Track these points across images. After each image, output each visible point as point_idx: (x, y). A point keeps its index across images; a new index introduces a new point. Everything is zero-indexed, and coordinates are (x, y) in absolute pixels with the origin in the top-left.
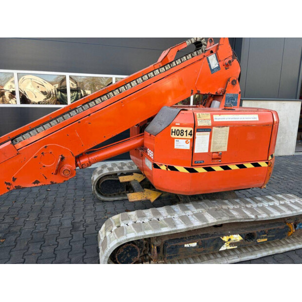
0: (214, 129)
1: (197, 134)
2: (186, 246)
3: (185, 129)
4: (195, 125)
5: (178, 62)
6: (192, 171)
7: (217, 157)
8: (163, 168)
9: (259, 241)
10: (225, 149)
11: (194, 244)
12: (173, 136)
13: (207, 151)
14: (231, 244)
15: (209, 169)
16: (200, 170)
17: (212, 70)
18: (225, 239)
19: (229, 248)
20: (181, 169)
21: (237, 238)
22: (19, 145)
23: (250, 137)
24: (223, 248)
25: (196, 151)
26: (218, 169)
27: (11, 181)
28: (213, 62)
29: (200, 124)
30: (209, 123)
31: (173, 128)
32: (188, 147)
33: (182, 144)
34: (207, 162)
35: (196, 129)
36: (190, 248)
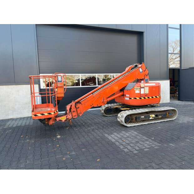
0: (145, 87)
1: (141, 89)
2: (142, 117)
3: (138, 88)
4: (140, 87)
5: (132, 71)
6: (140, 98)
7: (146, 95)
8: (133, 98)
9: (159, 117)
10: (148, 93)
11: (143, 117)
12: (135, 90)
13: (143, 93)
14: (152, 117)
15: (145, 98)
16: (143, 98)
17: (141, 72)
18: (151, 116)
19: (152, 118)
20: (138, 98)
21: (154, 116)
22: (94, 95)
23: (154, 89)
24: (151, 118)
25: (141, 93)
26: (147, 98)
27: (92, 105)
28: (141, 70)
29: (142, 86)
30: (144, 86)
31: (135, 88)
32: (139, 92)
33: (137, 92)
34: (144, 96)
35: (141, 88)
36: (142, 118)
